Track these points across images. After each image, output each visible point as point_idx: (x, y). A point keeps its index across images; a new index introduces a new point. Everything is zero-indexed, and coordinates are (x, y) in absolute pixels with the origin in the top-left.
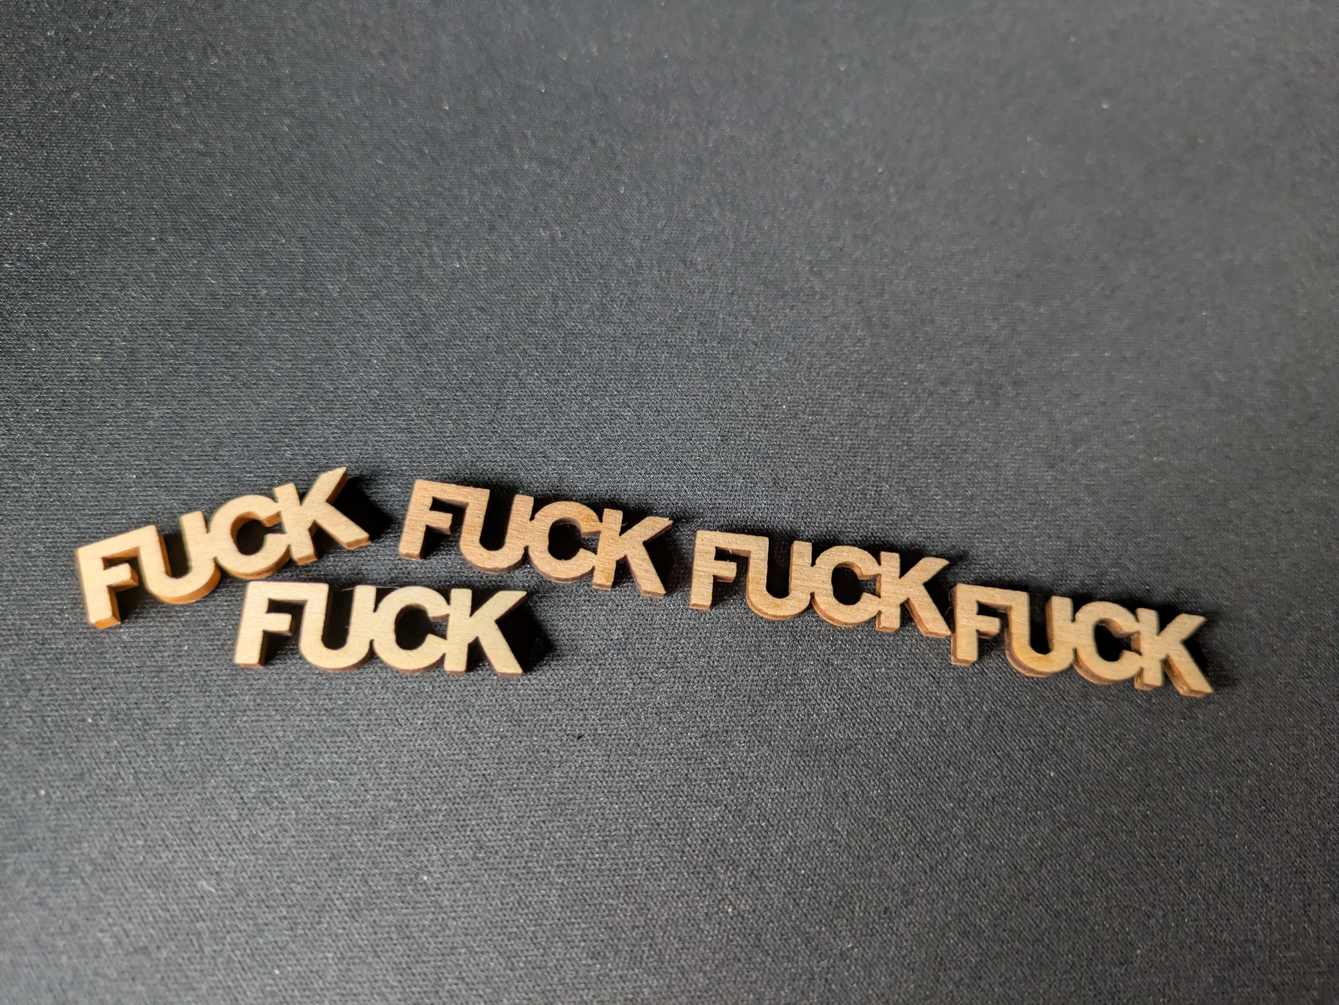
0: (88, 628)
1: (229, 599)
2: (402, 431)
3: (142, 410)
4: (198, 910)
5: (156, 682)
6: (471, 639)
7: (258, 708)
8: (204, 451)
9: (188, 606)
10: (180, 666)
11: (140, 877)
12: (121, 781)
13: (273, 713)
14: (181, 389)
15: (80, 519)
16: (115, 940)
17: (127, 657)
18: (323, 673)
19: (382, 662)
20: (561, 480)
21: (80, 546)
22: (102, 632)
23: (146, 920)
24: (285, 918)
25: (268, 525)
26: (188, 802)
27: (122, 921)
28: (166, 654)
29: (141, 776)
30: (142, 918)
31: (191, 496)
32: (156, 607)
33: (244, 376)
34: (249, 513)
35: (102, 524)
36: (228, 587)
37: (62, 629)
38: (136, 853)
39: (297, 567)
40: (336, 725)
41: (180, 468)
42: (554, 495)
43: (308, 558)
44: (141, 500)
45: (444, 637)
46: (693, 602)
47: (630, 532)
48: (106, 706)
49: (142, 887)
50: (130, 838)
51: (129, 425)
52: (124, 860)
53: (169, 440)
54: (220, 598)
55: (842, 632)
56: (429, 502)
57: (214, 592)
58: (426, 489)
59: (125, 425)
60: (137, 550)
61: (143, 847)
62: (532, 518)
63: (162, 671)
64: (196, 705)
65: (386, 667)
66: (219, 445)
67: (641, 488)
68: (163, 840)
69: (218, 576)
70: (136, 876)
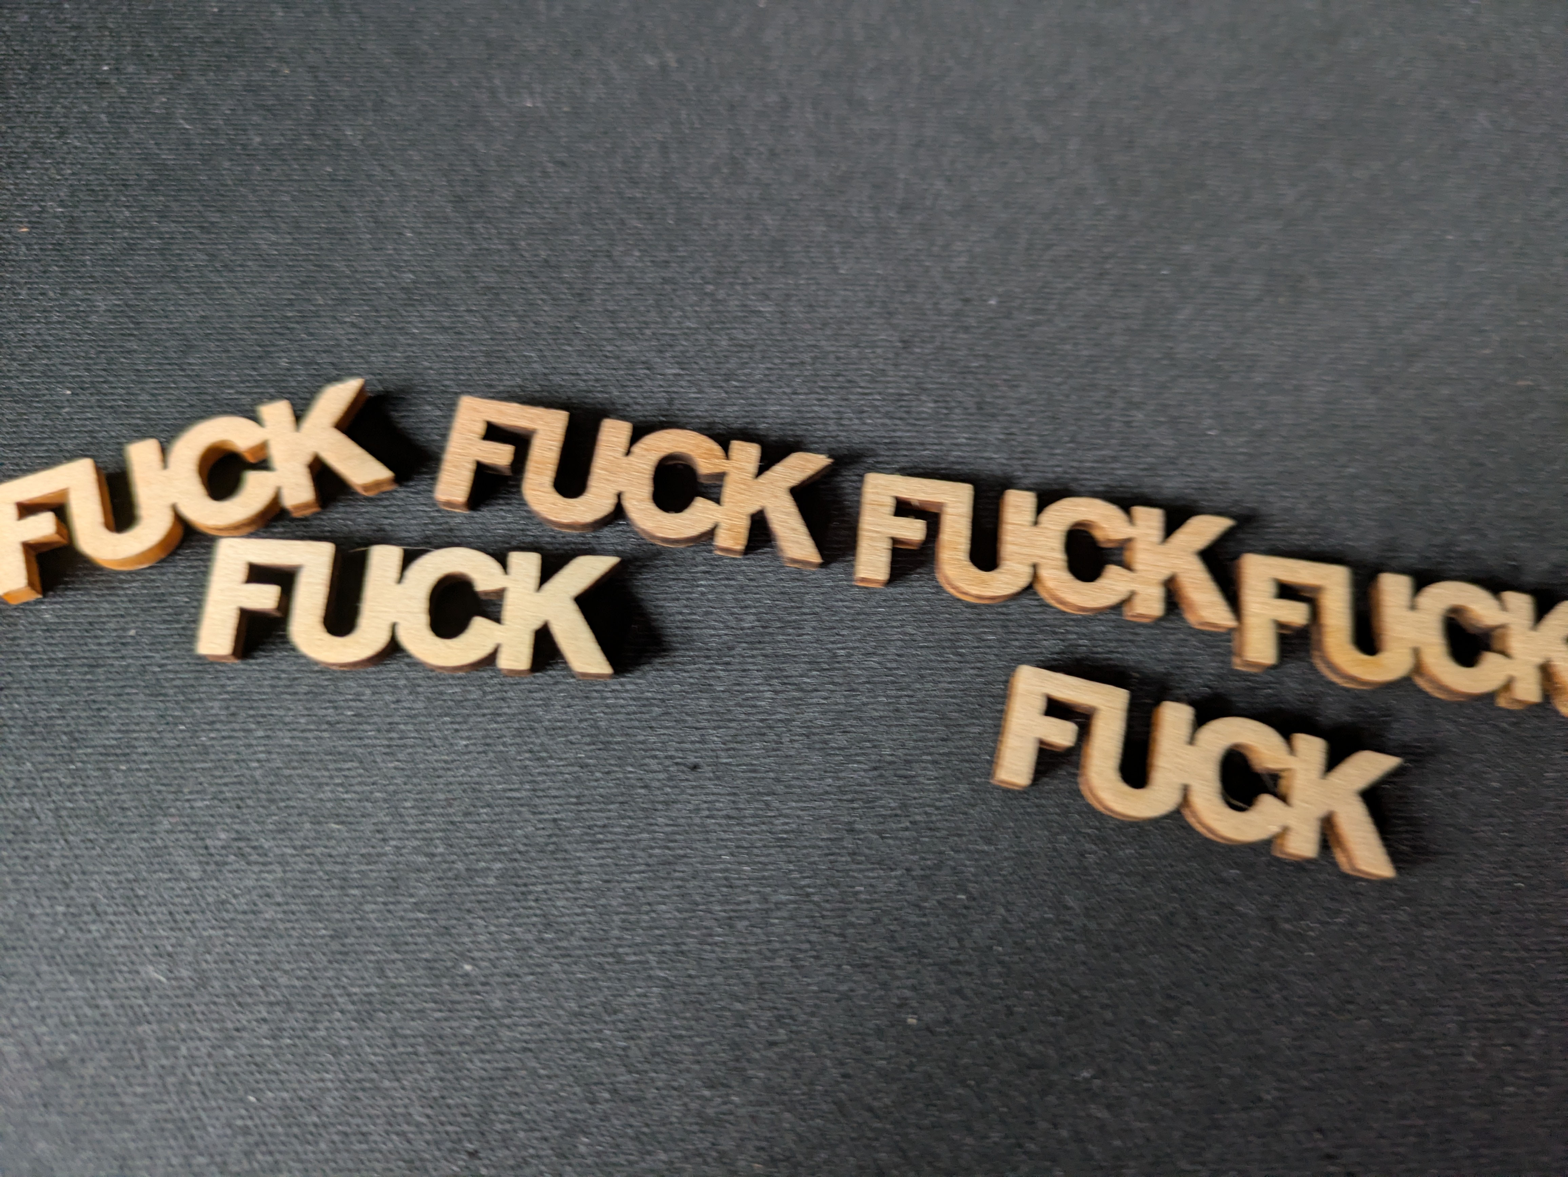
1: (196, 563)
2: (444, 329)
3: (82, 300)
4: (140, 1006)
5: (90, 681)
6: (537, 624)
7: (232, 719)
8: (166, 358)
9: (137, 573)
10: (123, 658)
11: (58, 958)
12: (35, 821)
13: (253, 726)
14: (139, 272)
16: (21, 1048)
17: (50, 644)
18: (325, 670)
19: (409, 656)
20: (670, 401)
22: (16, 608)
23: (65, 1020)
24: (265, 1020)
25: (251, 459)
26: (130, 853)
27: (31, 1021)
29: (64, 813)
30: (60, 1016)
32: (92, 575)
33: (227, 255)
34: (224, 442)
36: (194, 547)
38: (56, 923)
39: (294, 520)
40: (342, 745)
41: (133, 381)
42: (661, 422)
43: (306, 506)
44: (77, 426)
45: (498, 620)
46: (862, 575)
47: (769, 474)
48: (19, 714)
49: (62, 973)
50: (45, 902)
51: (64, 322)
52: (37, 934)
53: (119, 343)
54: (182, 564)
55: (1077, 621)
56: (481, 428)
57: (172, 553)
58: (475, 410)
59: (59, 322)
60: (64, 493)
61: (65, 914)
62: (628, 453)
63: (98, 666)
64: (144, 713)
65: (416, 664)
66: (188, 348)
67: (786, 414)
68: (93, 906)
69: (180, 532)
70: (53, 957)
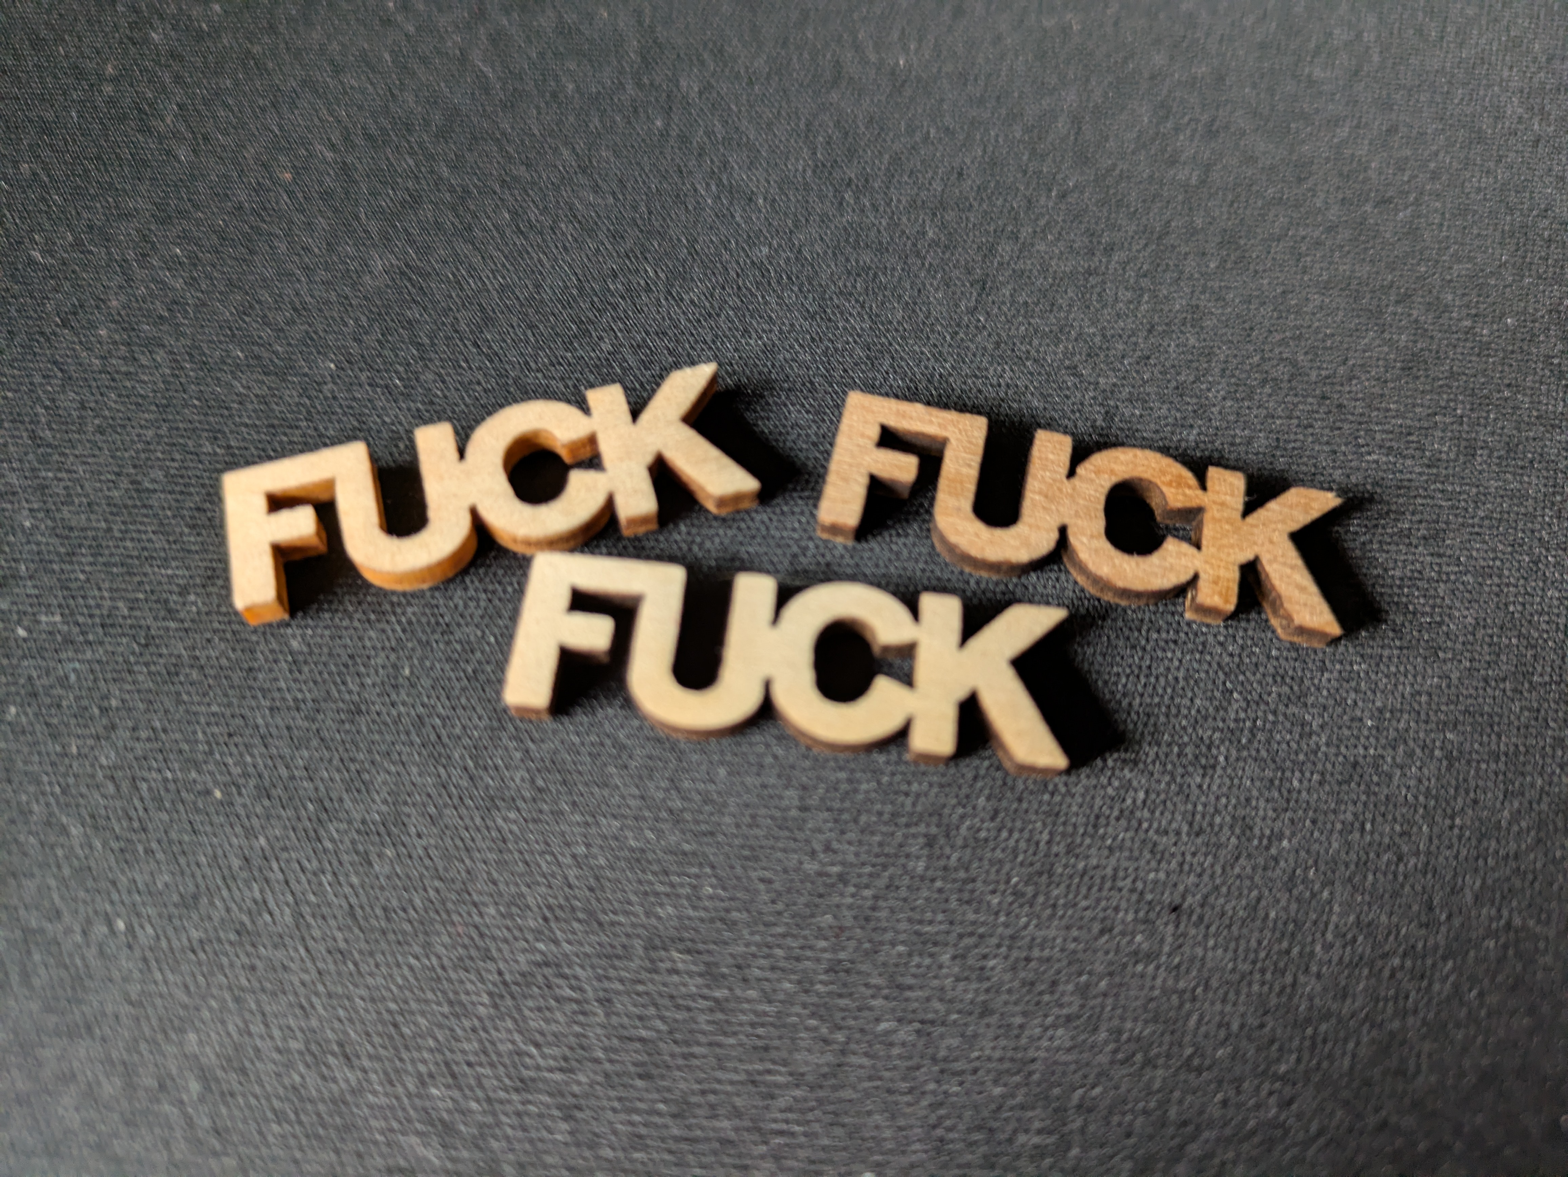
0: (231, 621)
3: (353, 258)
5: (348, 732)
6: (962, 693)
7: (538, 796)
9: (413, 595)
10: (393, 704)
11: (292, 1116)
13: (567, 808)
15: (232, 432)
17: (295, 681)
19: (787, 726)
21: (228, 470)
25: (572, 456)
28: (369, 681)
29: (305, 909)
32: (358, 593)
34: (536, 434)
36: (490, 566)
37: (182, 621)
39: (620, 538)
40: (689, 843)
43: (644, 520)
44: (341, 407)
45: (908, 682)
47: (1261, 514)
48: (250, 770)
54: (474, 585)
56: (874, 433)
57: (465, 572)
58: (868, 410)
60: (330, 485)
62: (1071, 473)
65: (792, 734)
69: (475, 542)
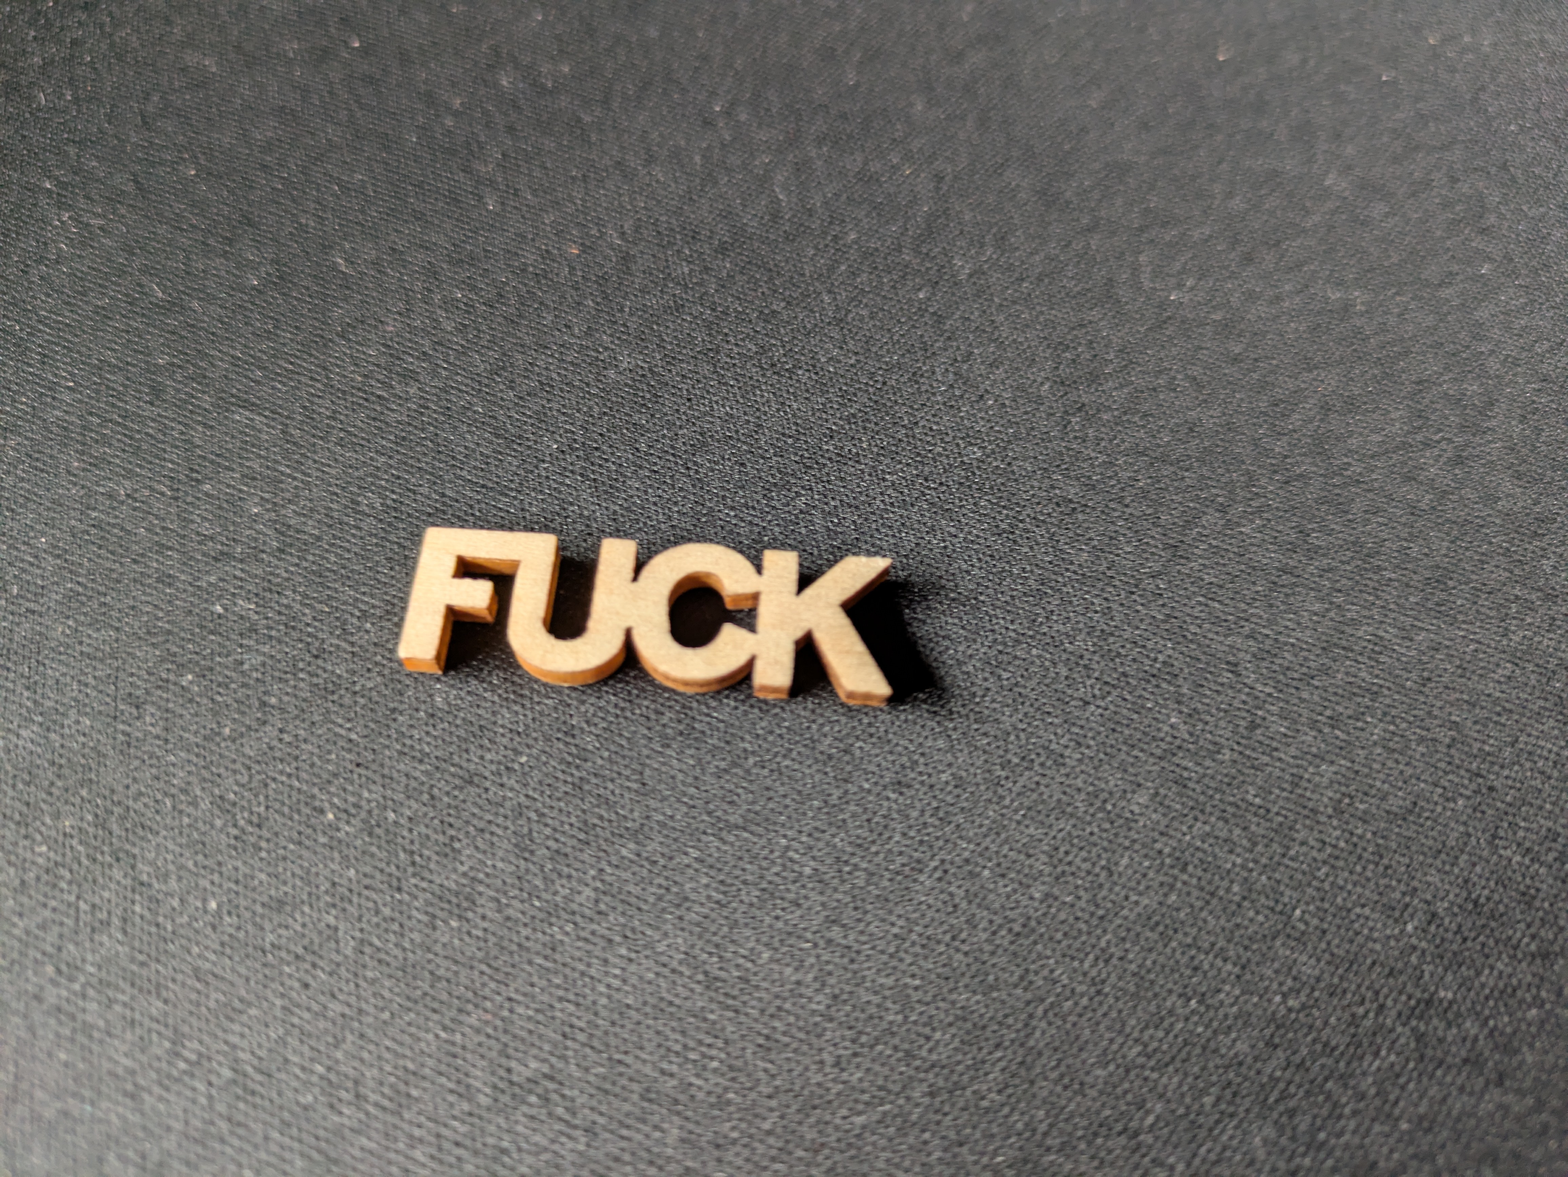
0: (391, 660)
1: (622, 704)
8: (673, 447)
12: (333, 944)
14: (676, 338)
15: (450, 482)
21: (434, 525)
22: (409, 675)
28: (488, 756)
31: (627, 509)
35: (479, 501)
36: (628, 683)
37: (352, 644)
38: (307, 1084)
41: (627, 460)
50: (307, 1052)
51: (578, 365)
52: (284, 1087)
53: (627, 410)
59: (572, 363)
61: (321, 1077)
63: (471, 783)
64: (501, 866)
